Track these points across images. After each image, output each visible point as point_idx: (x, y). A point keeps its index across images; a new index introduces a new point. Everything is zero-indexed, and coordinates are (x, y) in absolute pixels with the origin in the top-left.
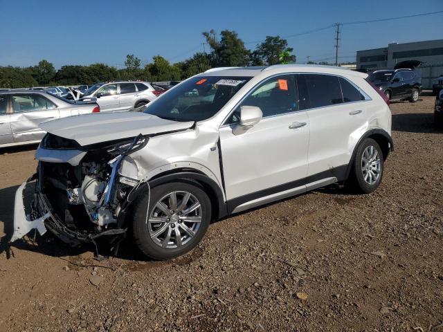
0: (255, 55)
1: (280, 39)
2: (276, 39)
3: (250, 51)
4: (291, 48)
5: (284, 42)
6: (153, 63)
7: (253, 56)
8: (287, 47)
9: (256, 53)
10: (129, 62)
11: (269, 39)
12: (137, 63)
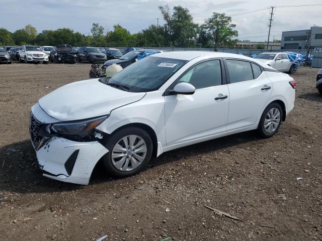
0: (202, 29)
1: (225, 16)
2: (223, 16)
3: (197, 25)
4: (234, 24)
5: (229, 18)
6: (113, 31)
7: (200, 29)
8: (230, 23)
9: (202, 27)
10: (94, 29)
11: (216, 15)
12: (101, 30)
